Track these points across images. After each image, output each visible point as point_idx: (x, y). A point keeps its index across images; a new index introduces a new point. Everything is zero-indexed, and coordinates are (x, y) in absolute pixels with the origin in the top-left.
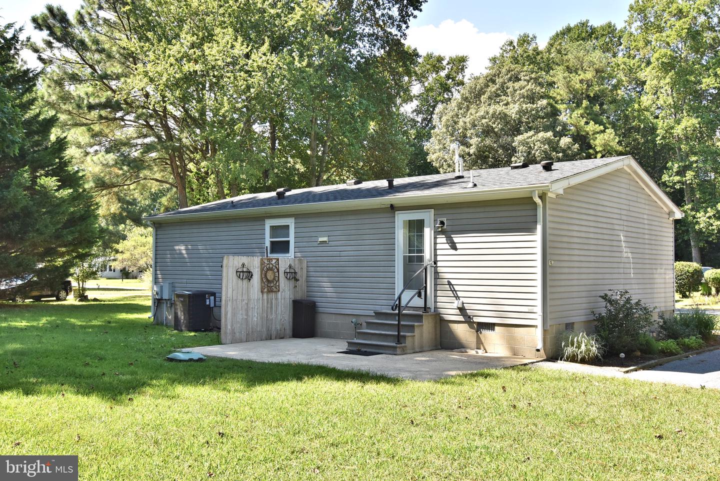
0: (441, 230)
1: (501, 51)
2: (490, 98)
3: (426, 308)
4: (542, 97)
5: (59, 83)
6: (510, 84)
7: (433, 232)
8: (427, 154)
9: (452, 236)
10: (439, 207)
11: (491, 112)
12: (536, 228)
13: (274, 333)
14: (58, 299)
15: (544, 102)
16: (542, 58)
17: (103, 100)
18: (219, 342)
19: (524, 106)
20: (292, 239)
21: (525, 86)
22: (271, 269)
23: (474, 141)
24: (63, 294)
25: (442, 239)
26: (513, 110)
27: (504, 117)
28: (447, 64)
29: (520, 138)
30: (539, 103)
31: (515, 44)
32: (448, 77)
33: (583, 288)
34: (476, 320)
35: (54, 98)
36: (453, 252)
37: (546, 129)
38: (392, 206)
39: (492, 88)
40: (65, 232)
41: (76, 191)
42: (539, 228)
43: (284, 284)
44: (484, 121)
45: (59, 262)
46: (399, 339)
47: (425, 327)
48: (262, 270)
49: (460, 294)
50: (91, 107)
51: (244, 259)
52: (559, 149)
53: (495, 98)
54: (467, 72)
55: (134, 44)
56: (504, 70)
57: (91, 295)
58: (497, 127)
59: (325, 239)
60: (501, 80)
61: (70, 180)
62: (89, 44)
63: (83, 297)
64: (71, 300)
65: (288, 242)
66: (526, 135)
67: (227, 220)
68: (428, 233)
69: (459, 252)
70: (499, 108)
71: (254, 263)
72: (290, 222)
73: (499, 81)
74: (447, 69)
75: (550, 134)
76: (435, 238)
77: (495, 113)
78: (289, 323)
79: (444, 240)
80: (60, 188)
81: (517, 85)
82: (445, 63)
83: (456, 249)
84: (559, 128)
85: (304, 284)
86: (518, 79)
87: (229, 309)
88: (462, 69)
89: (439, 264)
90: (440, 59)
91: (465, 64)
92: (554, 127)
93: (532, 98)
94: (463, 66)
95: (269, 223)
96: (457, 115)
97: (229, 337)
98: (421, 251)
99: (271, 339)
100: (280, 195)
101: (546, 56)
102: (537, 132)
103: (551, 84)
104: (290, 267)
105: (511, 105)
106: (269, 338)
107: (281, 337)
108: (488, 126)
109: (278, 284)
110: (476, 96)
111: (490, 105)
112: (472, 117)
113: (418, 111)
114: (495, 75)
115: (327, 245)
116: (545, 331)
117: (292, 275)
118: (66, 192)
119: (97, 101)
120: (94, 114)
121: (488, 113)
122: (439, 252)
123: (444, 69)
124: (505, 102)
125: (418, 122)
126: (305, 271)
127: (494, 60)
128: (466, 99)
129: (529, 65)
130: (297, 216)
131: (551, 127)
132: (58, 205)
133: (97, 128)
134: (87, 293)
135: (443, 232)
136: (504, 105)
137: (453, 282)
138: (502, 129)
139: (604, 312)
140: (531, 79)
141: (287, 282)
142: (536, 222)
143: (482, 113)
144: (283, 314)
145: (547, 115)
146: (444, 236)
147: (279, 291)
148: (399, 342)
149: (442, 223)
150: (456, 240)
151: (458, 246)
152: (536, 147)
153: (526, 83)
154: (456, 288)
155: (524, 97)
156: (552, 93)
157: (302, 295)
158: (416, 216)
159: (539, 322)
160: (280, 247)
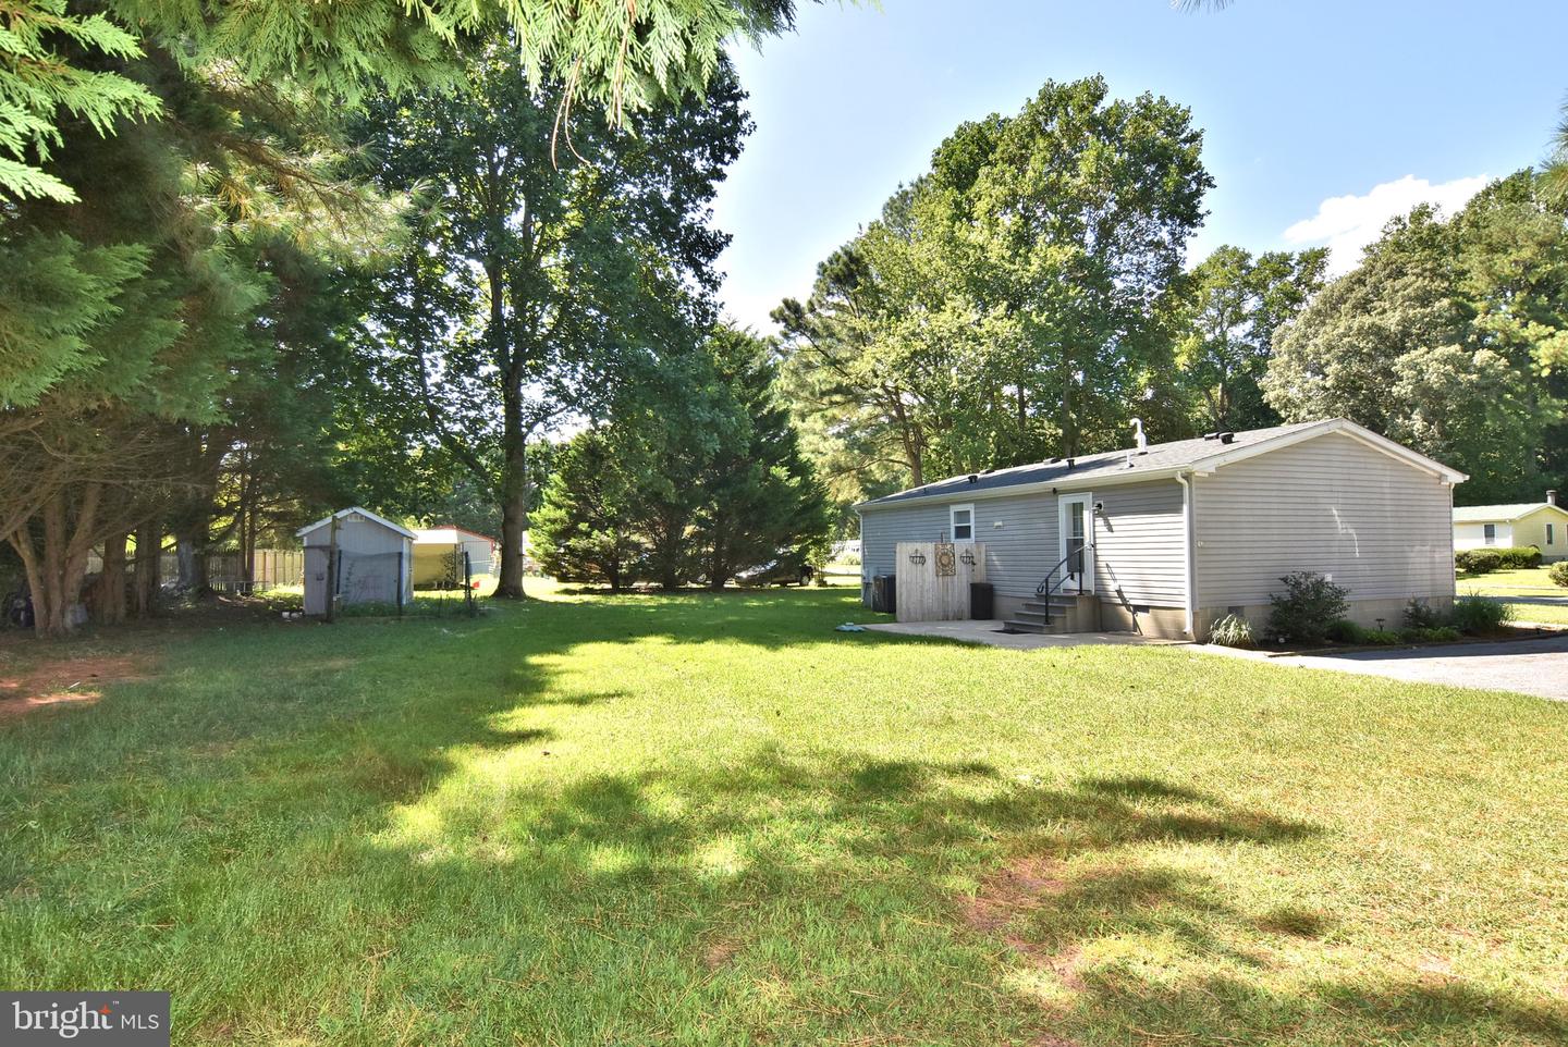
0: (1100, 511)
1: (1383, 235)
2: (1355, 307)
3: (1082, 591)
4: (1444, 295)
5: (795, 372)
6: (1388, 283)
7: (1091, 515)
8: (1263, 392)
9: (1108, 518)
10: (1098, 490)
11: (1355, 326)
12: (1181, 509)
13: (951, 615)
14: (801, 585)
15: (1445, 302)
16: (1445, 237)
17: (834, 385)
18: (894, 620)
19: (1411, 312)
20: (972, 524)
21: (1413, 283)
22: (946, 554)
23: (1333, 369)
24: (805, 579)
25: (1100, 522)
26: (1392, 322)
27: (1377, 331)
28: (1298, 264)
29: (1404, 358)
30: (1437, 304)
31: (1407, 221)
32: (1298, 281)
33: (1260, 570)
34: (1132, 602)
35: (792, 387)
36: (1110, 534)
37: (1449, 341)
38: (1055, 491)
39: (1360, 292)
40: (797, 519)
41: (806, 480)
42: (1185, 508)
43: (960, 567)
44: (1346, 340)
45: (795, 548)
46: (1047, 620)
47: (1080, 610)
48: (936, 555)
49: (1117, 577)
50: (823, 394)
51: (918, 546)
52: (1472, 369)
53: (1364, 306)
54: (1328, 271)
55: (861, 323)
56: (1379, 265)
57: (829, 580)
58: (1366, 346)
59: (1000, 523)
60: (1374, 279)
61: (800, 469)
62: (820, 330)
63: (822, 583)
64: (813, 585)
65: (969, 527)
66: (1414, 353)
67: (912, 508)
68: (1087, 516)
69: (1115, 534)
70: (1367, 320)
71: (928, 549)
72: (970, 507)
73: (1370, 280)
74: (1296, 271)
75: (1455, 348)
76: (1094, 521)
77: (1360, 329)
78: (968, 605)
79: (1102, 522)
80: (790, 477)
81: (1399, 284)
82: (1294, 262)
83: (1112, 531)
84: (1472, 338)
85: (983, 568)
86: (1401, 273)
87: (904, 589)
88: (1322, 268)
89: (1098, 547)
90: (1285, 259)
91: (1324, 259)
92: (1464, 337)
93: (1424, 299)
94: (1323, 263)
95: (954, 509)
96: (1305, 336)
97: (904, 616)
98: (1082, 534)
99: (948, 620)
100: (973, 479)
101: (1452, 233)
102: (1430, 349)
103: (1462, 274)
104: (967, 551)
105: (1389, 314)
106: (946, 616)
107: (960, 617)
108: (1352, 346)
109: (954, 568)
110: (1333, 306)
111: (1354, 317)
112: (1326, 337)
113: (1254, 335)
114: (1365, 274)
115: (1002, 529)
116: (1195, 614)
117: (970, 560)
118: (795, 481)
119: (828, 387)
120: (826, 400)
121: (1350, 328)
122: (1097, 535)
123: (1292, 273)
124: (1380, 310)
125: (1254, 349)
126: (983, 556)
127: (1368, 249)
128: (1318, 313)
129: (1423, 250)
130: (976, 501)
131: (1460, 338)
132: (790, 494)
133: (829, 413)
134: (826, 579)
135: (1100, 515)
136: (1379, 314)
137: (1111, 564)
138: (1375, 349)
139: (1287, 597)
140: (1425, 270)
141: (964, 567)
143: (1342, 330)
144: (961, 595)
145: (1451, 321)
146: (1101, 519)
147: (955, 574)
148: (1047, 622)
149: (1100, 506)
150: (1112, 522)
151: (1114, 528)
152: (1431, 370)
153: (1414, 278)
154: (1114, 570)
155: (1410, 299)
156: (1463, 287)
157: (980, 578)
158: (1076, 499)
159: (1187, 605)
160: (963, 532)
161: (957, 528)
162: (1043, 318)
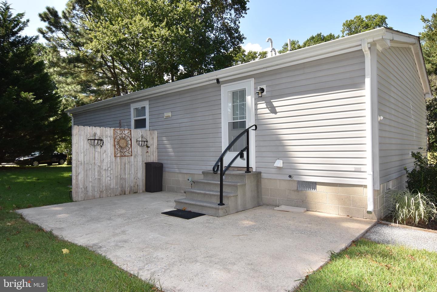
0: (262, 95)
3: (248, 169)
7: (253, 99)
9: (272, 101)
10: (259, 76)
12: (364, 83)
13: (127, 190)
20: (147, 117)
22: (123, 138)
24: (62, 161)
25: (262, 104)
28: (259, 55)
34: (296, 178)
36: (273, 115)
38: (218, 82)
42: (368, 81)
43: (136, 149)
47: (247, 187)
48: (115, 139)
59: (169, 114)
62: (69, 28)
65: (145, 119)
68: (250, 99)
69: (278, 115)
71: (107, 134)
72: (146, 104)
74: (258, 58)
76: (256, 104)
78: (142, 181)
79: (264, 105)
80: (35, 99)
82: (257, 55)
83: (275, 113)
85: (155, 150)
89: (259, 127)
90: (255, 53)
91: (266, 55)
95: (133, 106)
98: (244, 117)
99: (125, 194)
104: (143, 138)
106: (123, 193)
107: (134, 192)
109: (130, 150)
115: (170, 119)
116: (375, 191)
117: (145, 143)
118: (39, 101)
122: (260, 117)
123: (257, 58)
126: (156, 141)
130: (151, 99)
135: (262, 98)
141: (140, 149)
142: (364, 76)
144: (136, 174)
146: (264, 102)
147: (132, 155)
148: (221, 203)
149: (262, 90)
150: (275, 104)
151: (278, 109)
157: (153, 158)
158: (237, 86)
159: (369, 182)
160: (141, 124)
161: (136, 121)
162: (184, 32)
